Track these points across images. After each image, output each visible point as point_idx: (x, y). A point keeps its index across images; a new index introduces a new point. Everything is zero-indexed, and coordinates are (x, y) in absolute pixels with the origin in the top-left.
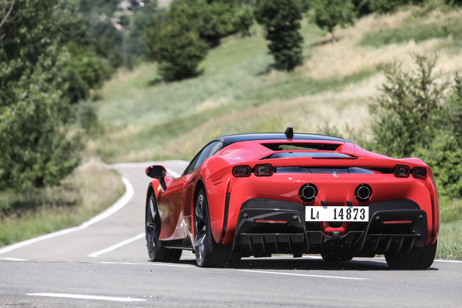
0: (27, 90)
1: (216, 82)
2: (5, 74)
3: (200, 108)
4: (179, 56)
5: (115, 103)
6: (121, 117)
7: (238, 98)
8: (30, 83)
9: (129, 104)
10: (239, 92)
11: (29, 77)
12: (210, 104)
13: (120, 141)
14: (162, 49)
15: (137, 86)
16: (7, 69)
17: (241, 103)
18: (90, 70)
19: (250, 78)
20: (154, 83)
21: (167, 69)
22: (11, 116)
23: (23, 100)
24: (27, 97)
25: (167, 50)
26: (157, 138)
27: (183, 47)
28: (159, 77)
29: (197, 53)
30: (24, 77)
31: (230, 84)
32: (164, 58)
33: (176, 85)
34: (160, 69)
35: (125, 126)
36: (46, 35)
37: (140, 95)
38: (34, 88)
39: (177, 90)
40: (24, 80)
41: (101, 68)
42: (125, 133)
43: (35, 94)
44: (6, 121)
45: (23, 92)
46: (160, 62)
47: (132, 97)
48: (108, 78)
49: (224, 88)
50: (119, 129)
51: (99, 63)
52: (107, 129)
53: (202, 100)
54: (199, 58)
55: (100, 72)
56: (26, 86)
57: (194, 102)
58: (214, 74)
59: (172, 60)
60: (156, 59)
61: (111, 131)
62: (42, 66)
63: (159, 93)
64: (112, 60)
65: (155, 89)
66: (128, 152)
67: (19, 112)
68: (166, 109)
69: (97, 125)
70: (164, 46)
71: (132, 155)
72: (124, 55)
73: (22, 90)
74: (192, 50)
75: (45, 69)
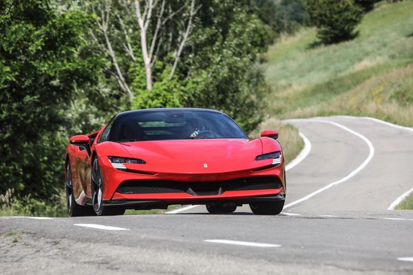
0: (221, 55)
1: (371, 43)
2: (201, 41)
3: (359, 67)
4: (337, 20)
5: (280, 65)
6: (285, 77)
7: (393, 57)
8: (223, 48)
9: (293, 65)
10: (393, 52)
11: (222, 44)
12: (367, 63)
13: (286, 99)
14: (321, 15)
15: (298, 48)
16: (203, 36)
17: (397, 61)
18: (257, 35)
19: (403, 39)
20: (314, 45)
21: (326, 33)
22: (207, 78)
23: (218, 64)
24: (221, 61)
25: (326, 16)
26: (320, 96)
27: (340, 12)
28: (318, 40)
29: (354, 18)
30: (217, 43)
31: (385, 45)
32: (322, 22)
33: (334, 47)
34: (319, 33)
35: (290, 85)
36: (237, 5)
37: (302, 57)
38: (227, 52)
39: (335, 51)
40: (218, 46)
41: (266, 33)
42: (290, 91)
43: (228, 58)
44: (203, 83)
45: (217, 57)
46: (319, 27)
47: (294, 59)
48: (272, 42)
49: (379, 49)
50: (284, 88)
51: (264, 29)
52: (273, 88)
53: (360, 60)
54: (356, 22)
55: (265, 37)
56: (219, 51)
57: (353, 63)
58: (369, 36)
59: (330, 24)
60: (315, 24)
61: (277, 90)
62: (234, 32)
63: (319, 54)
64: (274, 26)
65: (316, 51)
66: (295, 109)
67: (214, 75)
68: (326, 68)
69: (264, 85)
70: (323, 12)
71: (299, 111)
72: (285, 22)
73: (217, 55)
74: (348, 15)
75: (236, 35)
